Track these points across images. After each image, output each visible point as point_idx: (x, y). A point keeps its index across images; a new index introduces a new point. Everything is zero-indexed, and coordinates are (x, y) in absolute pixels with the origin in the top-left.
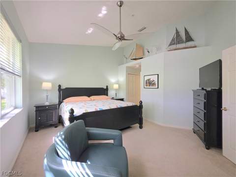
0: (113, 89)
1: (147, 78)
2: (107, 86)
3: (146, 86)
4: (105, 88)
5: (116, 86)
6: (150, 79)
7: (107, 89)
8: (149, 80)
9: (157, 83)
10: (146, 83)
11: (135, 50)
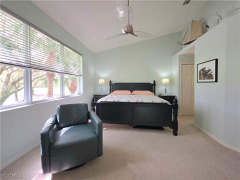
0: (161, 84)
1: (201, 67)
2: (154, 81)
3: (200, 79)
4: (153, 83)
5: (165, 81)
6: (205, 68)
7: (154, 84)
8: (203, 70)
9: (214, 74)
10: (200, 75)
11: (190, 30)
